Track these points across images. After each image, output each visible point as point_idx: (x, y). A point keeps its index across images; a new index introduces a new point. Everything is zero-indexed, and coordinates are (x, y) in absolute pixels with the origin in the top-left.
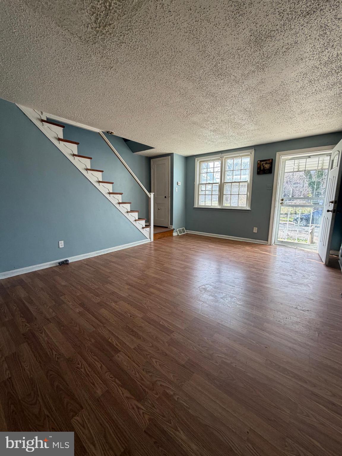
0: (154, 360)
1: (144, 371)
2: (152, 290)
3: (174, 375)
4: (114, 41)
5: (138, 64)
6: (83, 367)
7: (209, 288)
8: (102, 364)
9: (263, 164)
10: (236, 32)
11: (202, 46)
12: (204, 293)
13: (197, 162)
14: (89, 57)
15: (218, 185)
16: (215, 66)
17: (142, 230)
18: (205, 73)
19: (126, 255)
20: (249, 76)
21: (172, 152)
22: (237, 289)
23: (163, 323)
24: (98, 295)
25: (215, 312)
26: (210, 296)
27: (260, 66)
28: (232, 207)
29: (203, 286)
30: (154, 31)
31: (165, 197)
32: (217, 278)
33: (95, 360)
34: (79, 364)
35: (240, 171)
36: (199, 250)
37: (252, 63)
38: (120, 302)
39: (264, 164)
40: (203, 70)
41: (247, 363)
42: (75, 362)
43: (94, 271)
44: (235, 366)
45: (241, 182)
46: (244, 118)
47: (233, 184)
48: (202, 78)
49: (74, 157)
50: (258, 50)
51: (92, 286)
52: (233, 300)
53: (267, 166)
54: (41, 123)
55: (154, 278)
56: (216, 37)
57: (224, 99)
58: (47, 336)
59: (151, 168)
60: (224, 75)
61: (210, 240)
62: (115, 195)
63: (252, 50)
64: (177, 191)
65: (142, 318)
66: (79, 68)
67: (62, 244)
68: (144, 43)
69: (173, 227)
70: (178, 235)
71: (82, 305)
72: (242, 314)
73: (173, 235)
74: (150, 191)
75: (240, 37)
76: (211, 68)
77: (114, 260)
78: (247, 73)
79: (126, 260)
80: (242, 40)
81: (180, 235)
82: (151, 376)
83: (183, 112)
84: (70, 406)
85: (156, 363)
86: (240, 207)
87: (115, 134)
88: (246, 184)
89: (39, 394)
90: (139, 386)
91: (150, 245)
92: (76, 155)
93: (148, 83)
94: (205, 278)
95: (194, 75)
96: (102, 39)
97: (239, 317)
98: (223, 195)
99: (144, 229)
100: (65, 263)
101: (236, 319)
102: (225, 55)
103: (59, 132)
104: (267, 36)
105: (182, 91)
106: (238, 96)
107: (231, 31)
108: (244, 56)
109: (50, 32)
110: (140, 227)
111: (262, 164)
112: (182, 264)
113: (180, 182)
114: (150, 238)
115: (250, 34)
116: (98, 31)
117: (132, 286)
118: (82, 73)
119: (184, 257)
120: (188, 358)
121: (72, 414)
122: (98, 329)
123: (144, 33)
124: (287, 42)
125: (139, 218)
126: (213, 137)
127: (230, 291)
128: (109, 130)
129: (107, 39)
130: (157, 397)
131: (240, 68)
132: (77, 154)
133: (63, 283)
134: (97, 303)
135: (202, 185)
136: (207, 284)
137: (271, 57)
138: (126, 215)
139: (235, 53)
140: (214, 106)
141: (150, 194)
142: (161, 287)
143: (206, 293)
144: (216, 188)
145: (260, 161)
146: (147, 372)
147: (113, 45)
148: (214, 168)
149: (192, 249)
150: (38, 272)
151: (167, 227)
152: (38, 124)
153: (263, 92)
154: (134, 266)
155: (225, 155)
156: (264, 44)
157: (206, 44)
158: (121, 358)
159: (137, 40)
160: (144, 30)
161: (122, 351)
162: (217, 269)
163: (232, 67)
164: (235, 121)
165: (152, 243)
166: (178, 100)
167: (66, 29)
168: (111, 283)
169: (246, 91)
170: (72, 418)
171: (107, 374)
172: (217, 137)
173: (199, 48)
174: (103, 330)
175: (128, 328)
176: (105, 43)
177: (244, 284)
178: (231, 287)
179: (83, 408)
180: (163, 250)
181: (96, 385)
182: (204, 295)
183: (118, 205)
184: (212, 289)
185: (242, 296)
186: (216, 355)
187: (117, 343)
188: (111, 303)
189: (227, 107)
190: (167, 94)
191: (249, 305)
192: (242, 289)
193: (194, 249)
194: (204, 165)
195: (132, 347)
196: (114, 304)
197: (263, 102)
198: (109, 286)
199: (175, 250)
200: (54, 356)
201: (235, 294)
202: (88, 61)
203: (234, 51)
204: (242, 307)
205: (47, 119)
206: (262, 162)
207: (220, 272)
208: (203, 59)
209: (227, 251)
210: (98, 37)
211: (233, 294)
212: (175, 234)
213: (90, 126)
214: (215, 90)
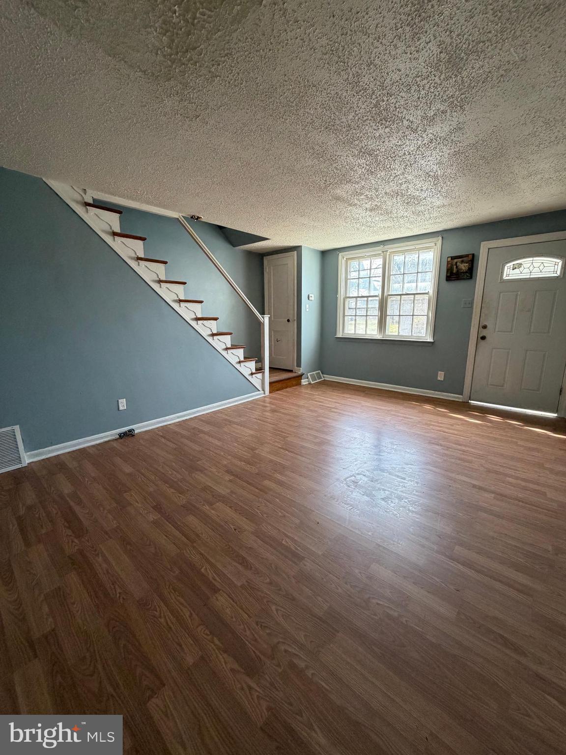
0: (274, 608)
1: (257, 625)
2: (267, 483)
3: (306, 635)
4: (201, 74)
5: (241, 110)
6: (162, 615)
7: (363, 480)
8: (192, 612)
9: (456, 263)
10: (413, 49)
11: (353, 74)
12: (354, 489)
13: (342, 258)
14: (160, 102)
15: (377, 298)
16: (376, 106)
17: (249, 378)
18: (357, 118)
19: (226, 420)
20: (436, 120)
21: (299, 245)
22: (410, 484)
23: (287, 543)
24: (181, 492)
25: (372, 524)
26: (364, 495)
27: (455, 102)
28: (403, 337)
29: (351, 476)
30: (270, 54)
31: (288, 321)
32: (374, 463)
33: (182, 604)
34: (156, 611)
35: (416, 274)
36: (344, 411)
37: (442, 97)
38: (218, 504)
39: (458, 264)
40: (353, 114)
41: (426, 616)
42: (150, 606)
43: (175, 449)
44: (406, 621)
45: (417, 294)
46: (424, 188)
47: (403, 297)
48: (352, 127)
49: (139, 261)
50: (453, 76)
51: (172, 474)
52: (402, 503)
53: (464, 267)
54: (84, 209)
55: (271, 461)
56: (379, 58)
57: (389, 158)
58: (106, 560)
59: (265, 273)
60: (391, 120)
61: (364, 392)
62: (205, 322)
63: (443, 76)
64: (307, 310)
65: (252, 533)
66: (144, 119)
67: (123, 404)
68: (252, 74)
69: (302, 370)
70: (310, 384)
71: (158, 508)
72: (418, 528)
73: (300, 384)
74: (263, 313)
75: (421, 56)
76: (368, 110)
77: (207, 428)
78: (432, 114)
79: (225, 429)
80: (424, 61)
81: (312, 383)
82: (269, 634)
83: (318, 182)
84: (145, 680)
85: (277, 612)
86: (416, 338)
87: (204, 219)
88: (426, 297)
89: (98, 658)
90: (251, 650)
91: (264, 401)
92: (141, 259)
93: (260, 138)
94: (355, 463)
95: (338, 122)
96: (180, 71)
97: (412, 534)
98: (386, 316)
99: (254, 376)
100: (130, 434)
101: (408, 539)
102: (394, 88)
103: (113, 220)
104: (470, 53)
105: (317, 147)
106: (414, 153)
107: (404, 48)
108: (427, 86)
109: (96, 65)
110: (246, 373)
111: (454, 263)
112: (316, 437)
113: (312, 295)
114: (264, 390)
115: (439, 50)
116: (175, 60)
117: (236, 476)
118: (149, 127)
119: (321, 424)
120: (328, 605)
121: (148, 693)
122: (185, 551)
123: (252, 58)
124: (507, 60)
125: (245, 358)
126: (369, 219)
127: (397, 486)
128: (194, 214)
129: (190, 72)
130: (280, 670)
131: (419, 108)
132: (143, 256)
133: (128, 469)
134: (181, 506)
135: (349, 299)
136: (358, 474)
137: (476, 86)
138: (224, 353)
139: (410, 83)
140: (373, 170)
141: (263, 318)
142: (283, 479)
143: (358, 490)
144: (375, 304)
145: (451, 257)
146: (262, 627)
147: (199, 81)
148: (370, 269)
149: (333, 410)
150: (88, 449)
151: (291, 371)
152: (80, 210)
153: (461, 144)
154: (239, 440)
155: (390, 248)
156: (464, 65)
157: (359, 71)
158: (221, 601)
159: (240, 70)
160: (252, 54)
161: (223, 591)
162: (375, 446)
163: (405, 106)
164: (409, 193)
165: (266, 399)
166: (310, 163)
167: (120, 60)
168: (202, 470)
169: (429, 144)
170: (148, 701)
171: (199, 629)
172: (377, 219)
173: (348, 79)
174: (192, 552)
175: (231, 549)
176: (186, 77)
177: (420, 473)
178: (399, 479)
179: (164, 685)
180: (286, 412)
181: (184, 646)
182: (354, 494)
183: (212, 338)
184: (367, 483)
185: (417, 495)
186: (374, 601)
187: (214, 577)
188: (204, 505)
189: (396, 171)
190: (291, 155)
191: (430, 513)
192: (417, 483)
193: (336, 409)
194: (354, 264)
195: (239, 584)
196: (208, 508)
197: (460, 160)
198: (200, 477)
199: (304, 411)
200: (118, 595)
201: (406, 493)
202: (159, 108)
203: (410, 80)
204: (418, 516)
205: (94, 200)
206: (456, 260)
207: (379, 452)
208: (354, 95)
209: (392, 413)
210: (175, 69)
211: (402, 491)
212: (304, 382)
213: (163, 208)
214: (374, 144)
